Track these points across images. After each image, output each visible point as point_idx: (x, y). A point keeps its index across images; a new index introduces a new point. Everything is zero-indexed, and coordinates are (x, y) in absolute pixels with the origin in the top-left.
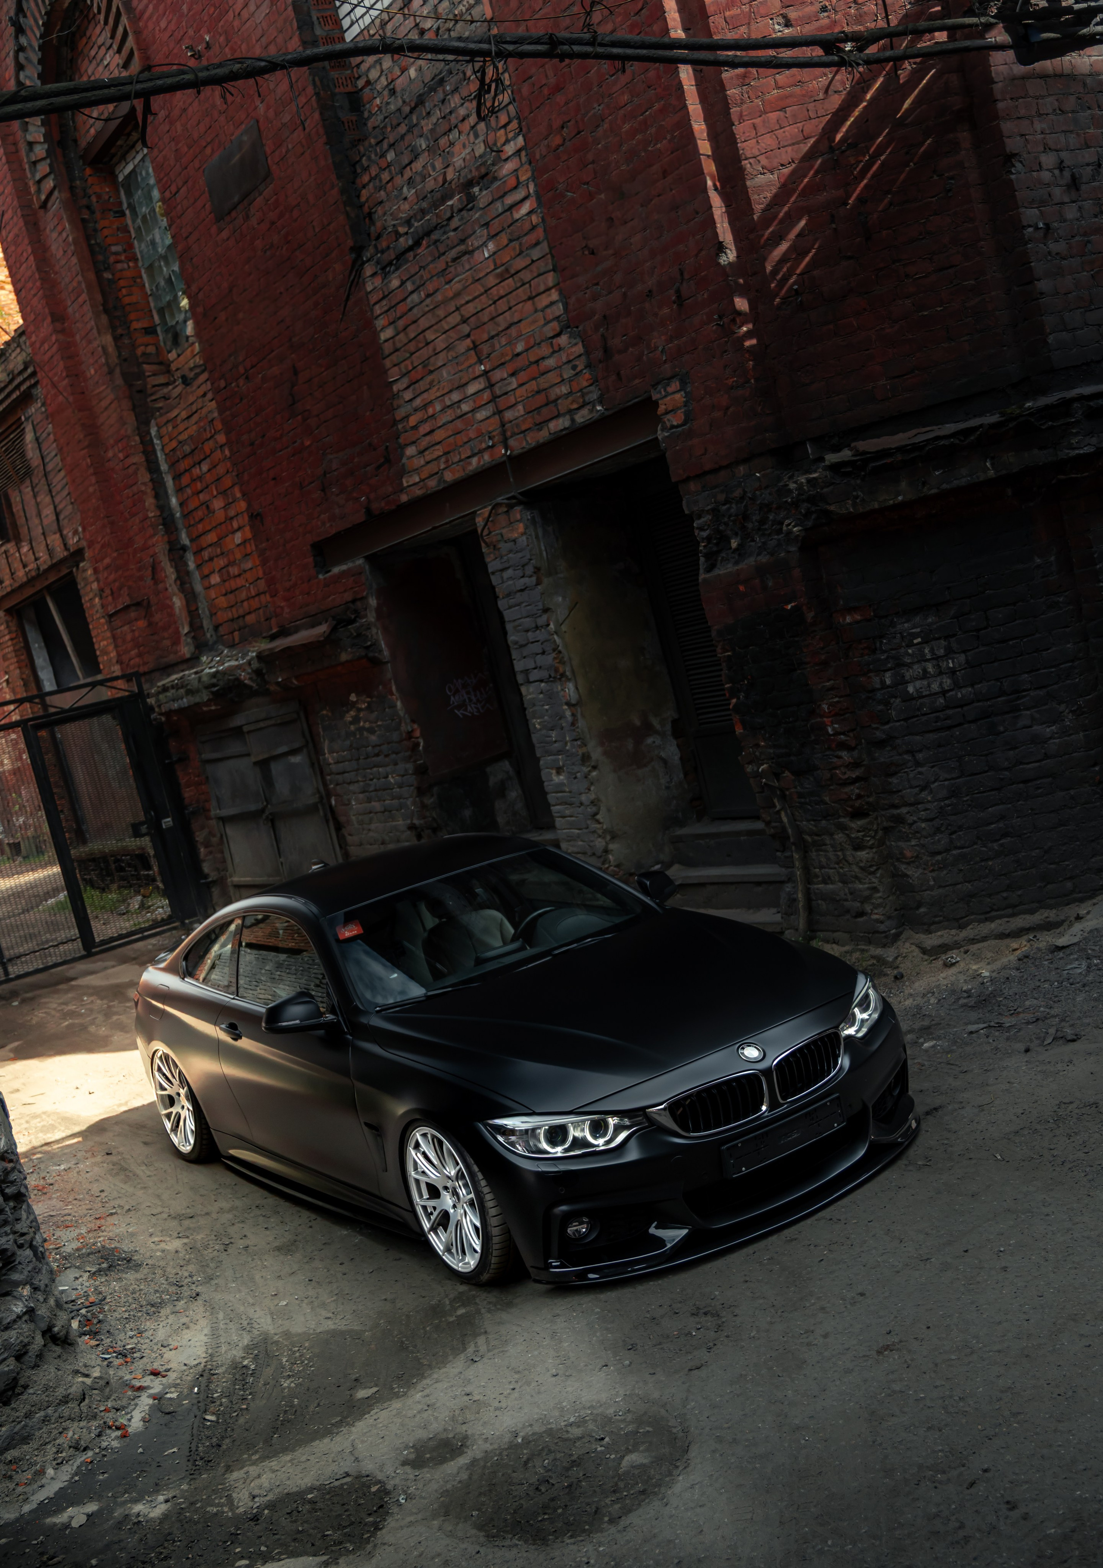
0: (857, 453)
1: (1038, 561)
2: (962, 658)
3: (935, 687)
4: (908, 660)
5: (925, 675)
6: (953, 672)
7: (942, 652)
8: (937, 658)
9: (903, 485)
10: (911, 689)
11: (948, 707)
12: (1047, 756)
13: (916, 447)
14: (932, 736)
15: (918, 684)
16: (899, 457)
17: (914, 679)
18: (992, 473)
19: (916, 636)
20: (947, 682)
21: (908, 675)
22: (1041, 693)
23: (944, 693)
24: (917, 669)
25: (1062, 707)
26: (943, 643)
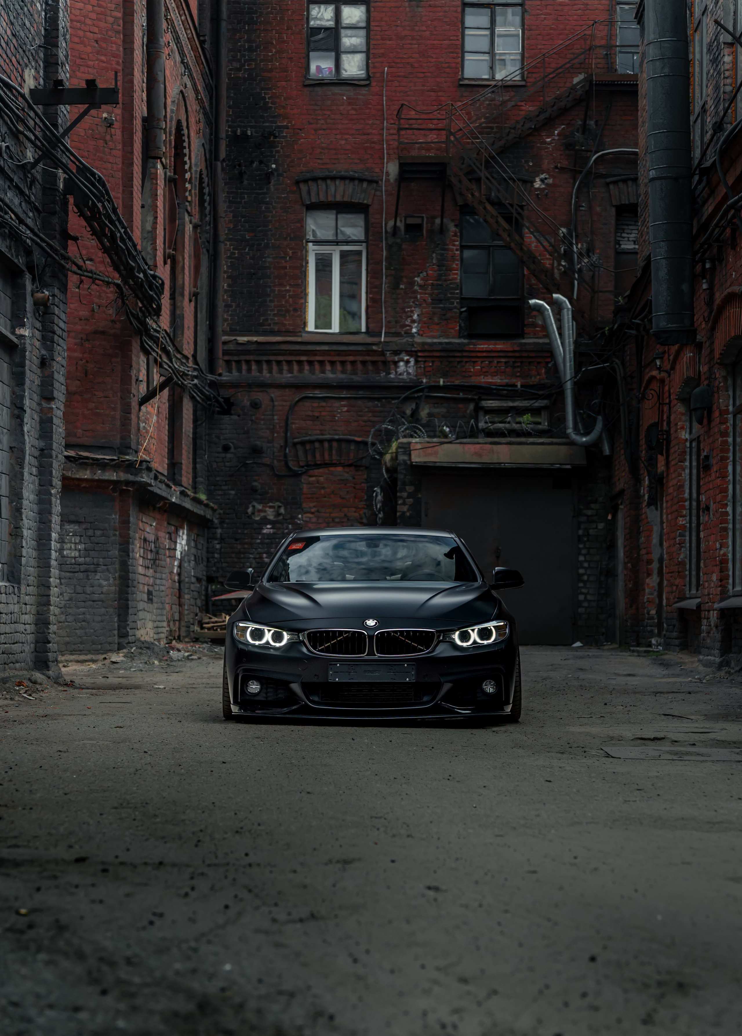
0: (78, 454)
1: (114, 516)
2: (83, 546)
3: (73, 555)
4: (66, 541)
5: (70, 549)
6: (80, 550)
7: (77, 541)
8: (75, 543)
9: (88, 472)
10: (65, 553)
11: (75, 564)
12: (102, 593)
13: (97, 459)
14: (68, 574)
15: (68, 552)
16: (91, 461)
17: (67, 549)
18: (115, 478)
19: (71, 532)
20: (77, 554)
21: (65, 546)
22: (105, 567)
23: (75, 558)
24: (69, 545)
25: (110, 575)
26: (79, 538)
